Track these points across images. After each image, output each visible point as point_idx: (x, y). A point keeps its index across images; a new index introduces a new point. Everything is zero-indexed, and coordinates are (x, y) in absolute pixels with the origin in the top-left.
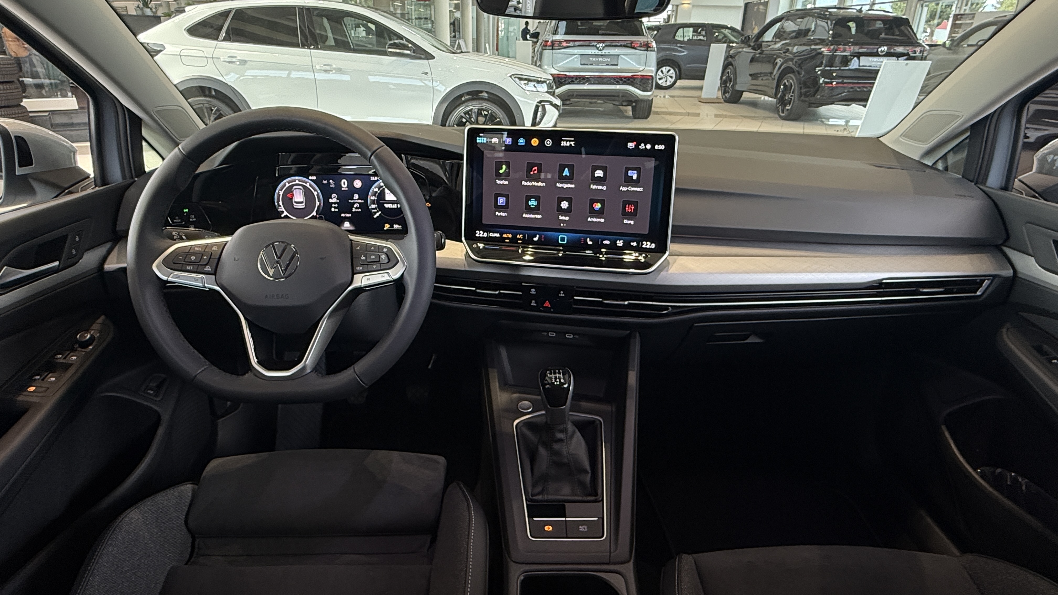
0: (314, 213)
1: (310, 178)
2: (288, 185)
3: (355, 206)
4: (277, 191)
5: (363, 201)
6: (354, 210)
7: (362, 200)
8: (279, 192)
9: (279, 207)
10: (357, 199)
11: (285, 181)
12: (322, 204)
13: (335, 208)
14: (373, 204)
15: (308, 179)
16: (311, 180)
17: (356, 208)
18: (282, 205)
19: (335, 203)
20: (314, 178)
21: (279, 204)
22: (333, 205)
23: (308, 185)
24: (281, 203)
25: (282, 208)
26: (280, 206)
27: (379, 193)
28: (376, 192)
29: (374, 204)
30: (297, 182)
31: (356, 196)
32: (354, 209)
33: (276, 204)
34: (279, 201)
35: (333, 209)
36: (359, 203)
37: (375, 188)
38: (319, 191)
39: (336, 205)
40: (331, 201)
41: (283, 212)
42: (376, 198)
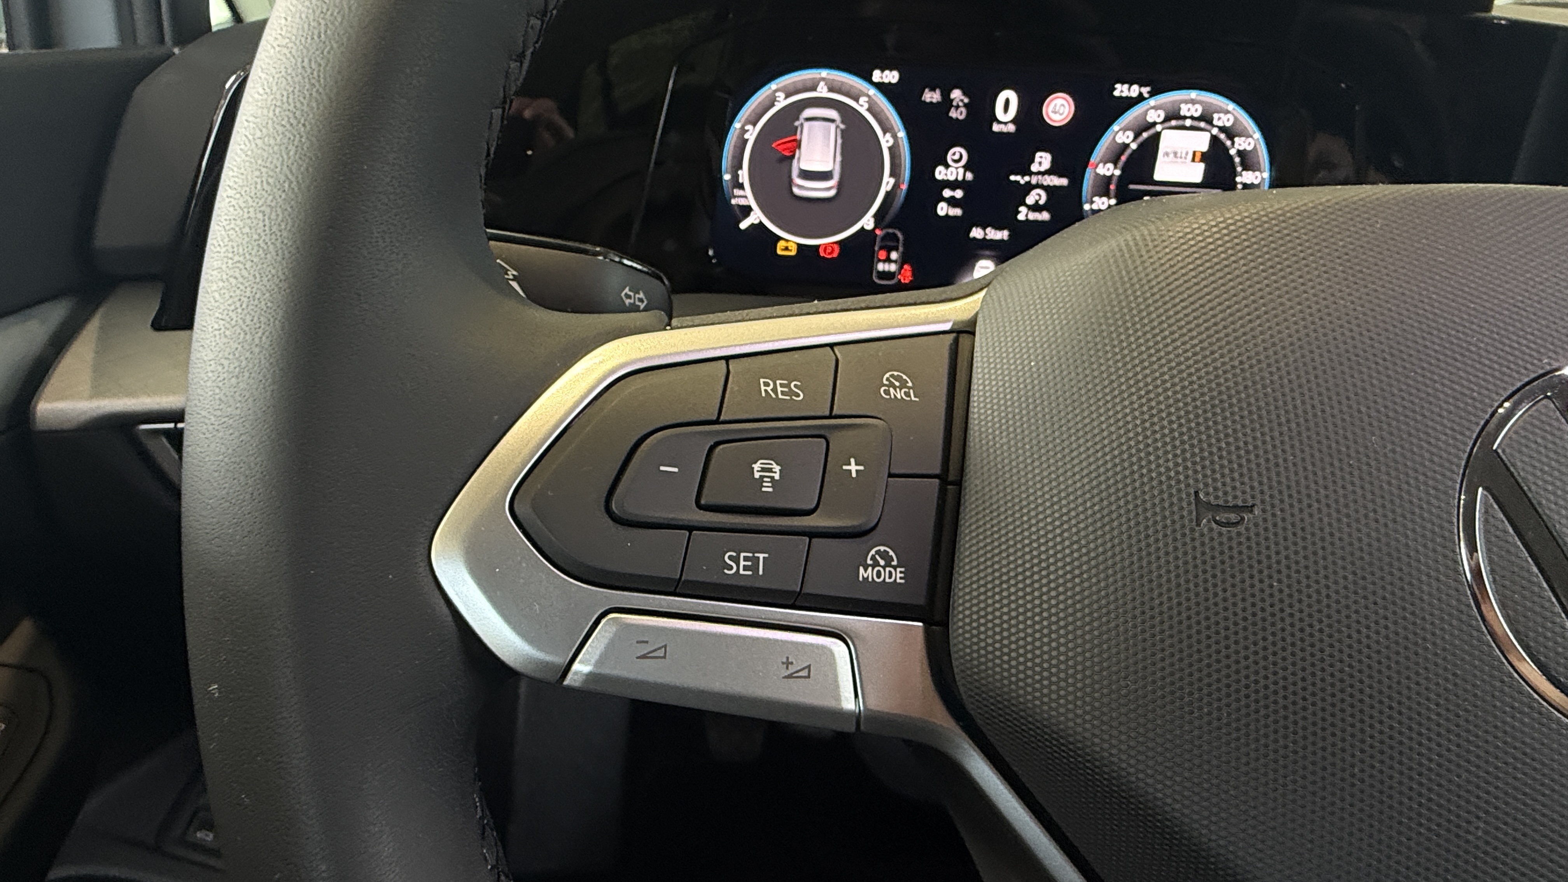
0: (868, 222)
1: (877, 76)
2: (782, 102)
3: (1030, 200)
4: (737, 125)
5: (1064, 182)
6: (1021, 217)
7: (1061, 176)
8: (743, 131)
9: (737, 192)
10: (1043, 173)
11: (773, 86)
12: (904, 187)
13: (952, 202)
14: (1101, 196)
15: (868, 78)
16: (880, 86)
17: (1036, 208)
18: (747, 185)
19: (953, 185)
20: (892, 77)
21: (735, 177)
22: (947, 193)
23: (861, 105)
24: (744, 175)
25: (745, 197)
26: (741, 186)
27: (1134, 151)
28: (1126, 146)
29: (1106, 193)
30: (823, 92)
31: (1043, 160)
32: (1023, 209)
33: (727, 177)
34: (740, 167)
35: (943, 209)
36: (1046, 188)
37: (1124, 129)
38: (902, 134)
39: (959, 194)
40: (941, 173)
41: (747, 211)
42: (1118, 172)
